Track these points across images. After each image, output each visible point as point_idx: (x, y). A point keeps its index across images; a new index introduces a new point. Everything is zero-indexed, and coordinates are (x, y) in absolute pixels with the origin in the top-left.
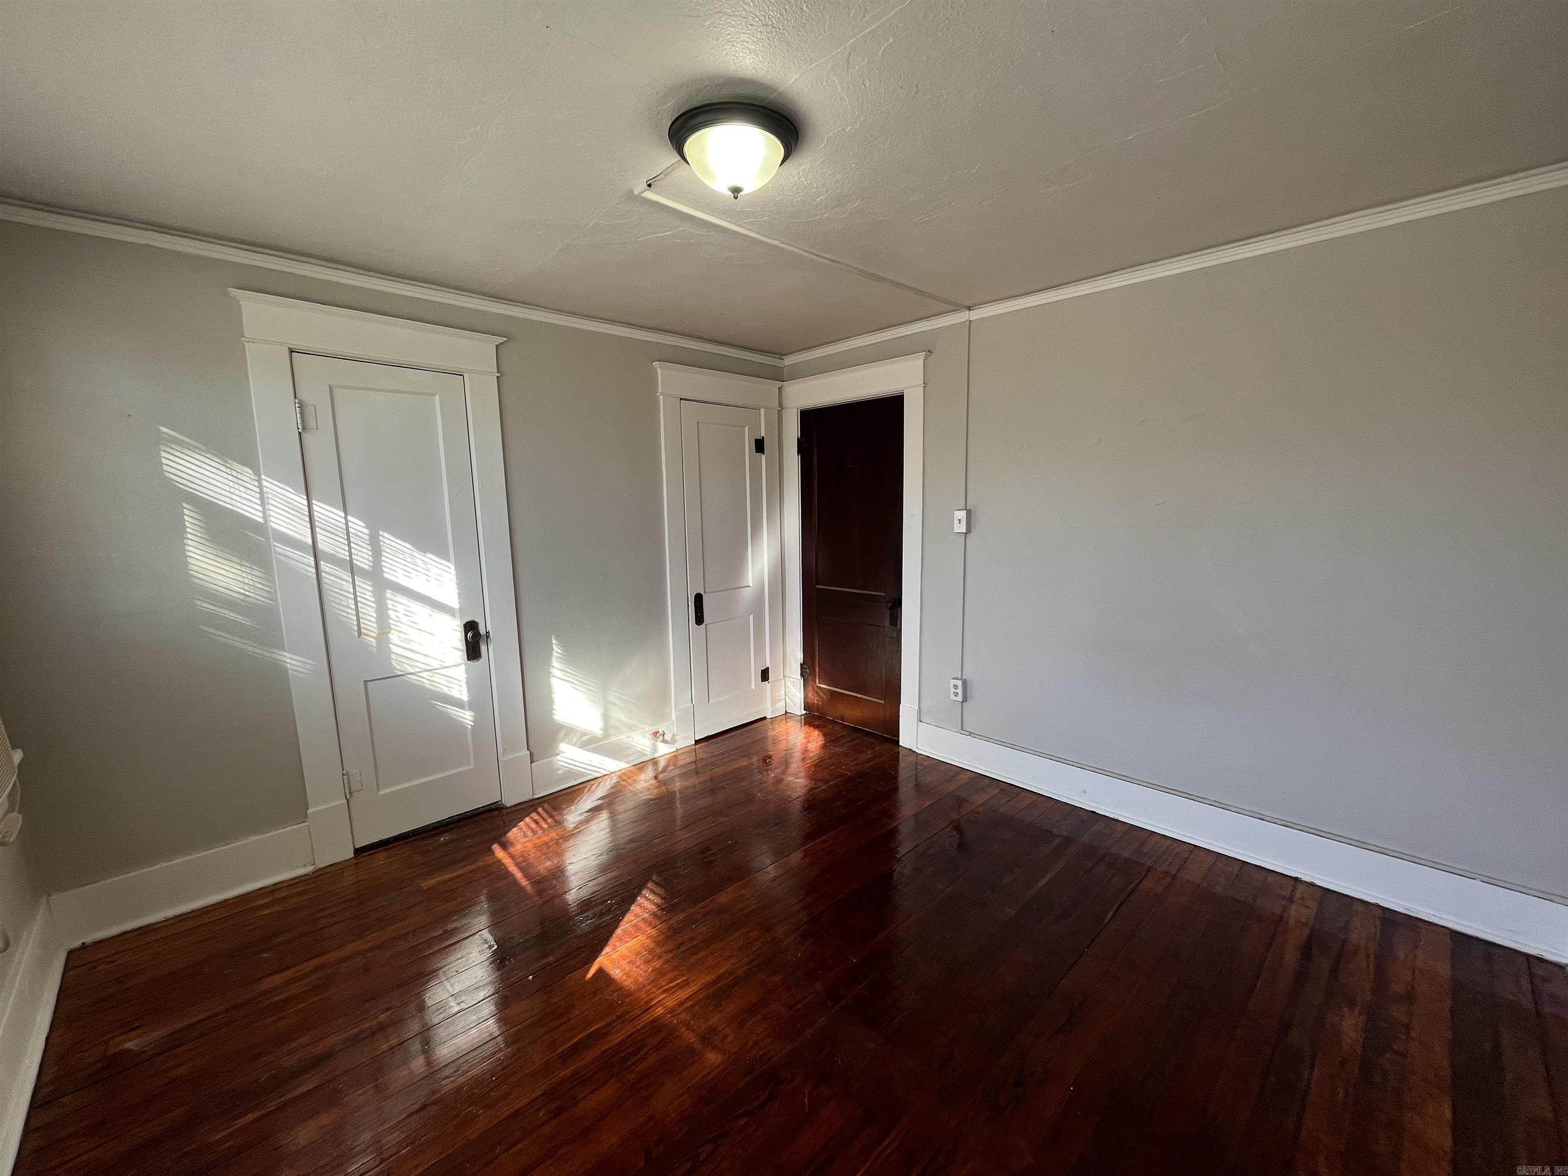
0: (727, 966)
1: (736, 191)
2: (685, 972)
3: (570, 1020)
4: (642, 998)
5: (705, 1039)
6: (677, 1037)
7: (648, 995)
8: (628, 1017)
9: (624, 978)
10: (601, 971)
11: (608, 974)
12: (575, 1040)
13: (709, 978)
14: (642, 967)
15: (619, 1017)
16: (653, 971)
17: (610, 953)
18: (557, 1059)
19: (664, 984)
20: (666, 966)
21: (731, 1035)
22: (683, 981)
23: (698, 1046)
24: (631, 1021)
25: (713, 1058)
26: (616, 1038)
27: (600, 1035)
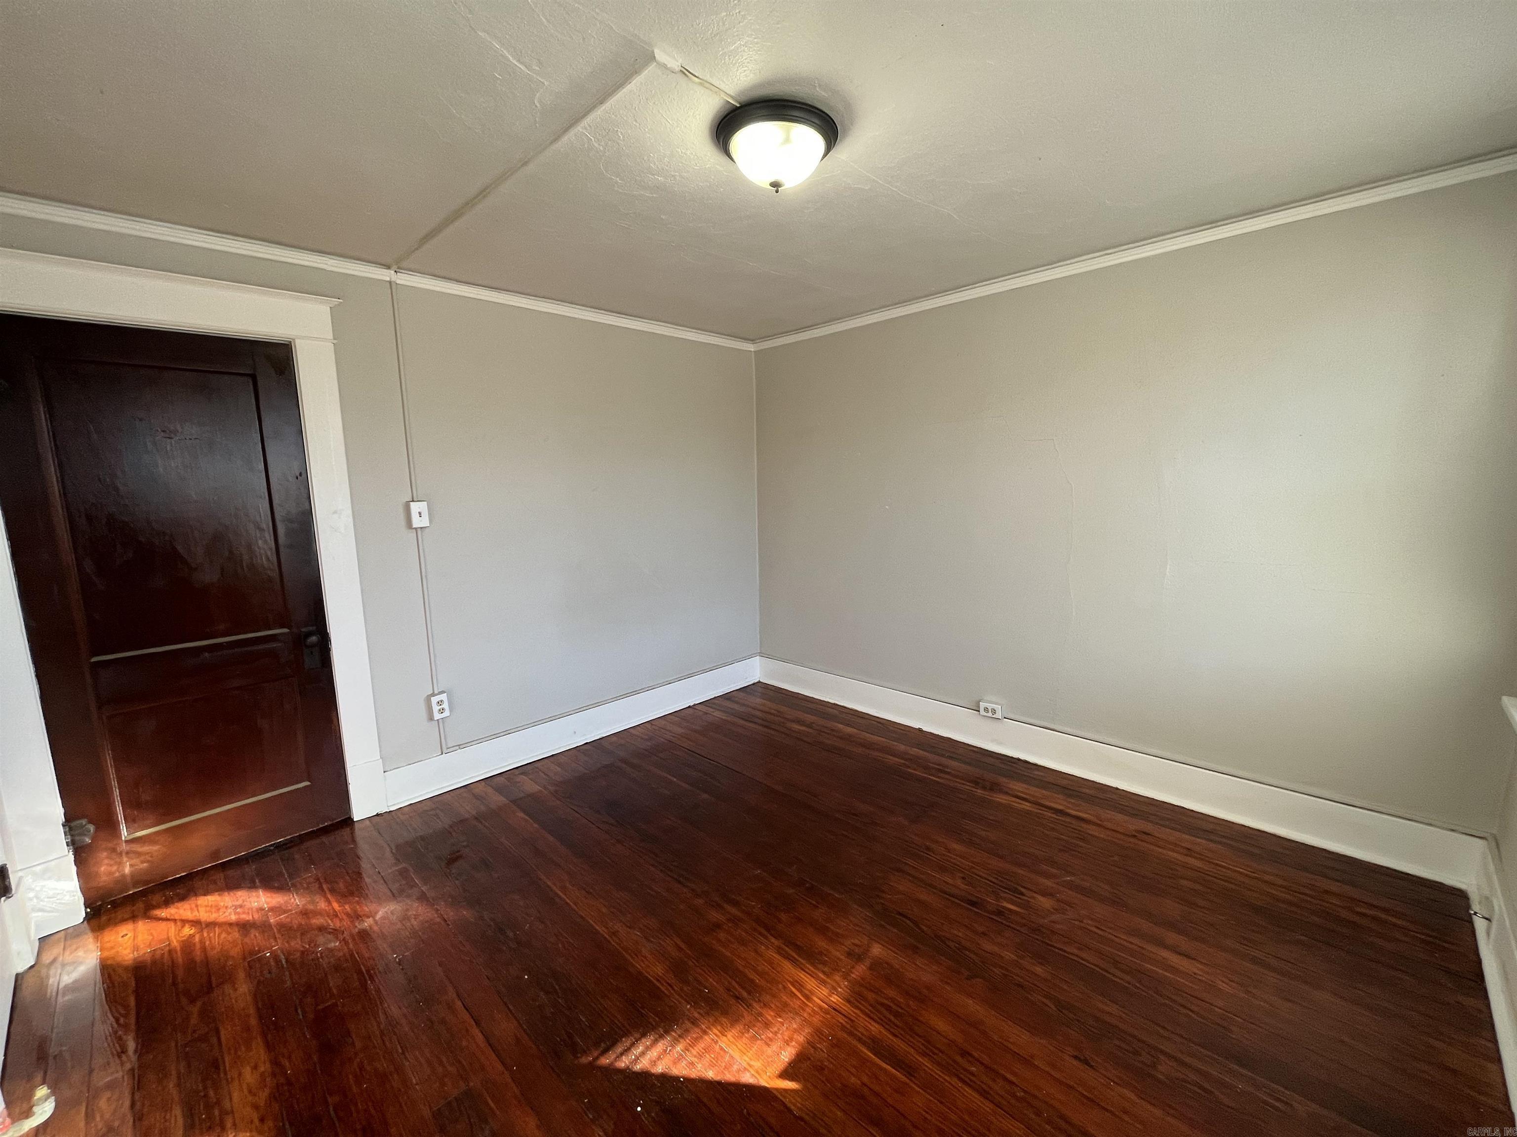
0: (772, 954)
1: (776, 185)
2: (780, 986)
3: (864, 1084)
4: (821, 1019)
5: (859, 959)
6: (862, 979)
7: (818, 1013)
8: (848, 1026)
9: (794, 1043)
10: (785, 1074)
11: (790, 1064)
12: (889, 1067)
13: (787, 966)
14: (776, 1029)
15: (851, 1034)
16: (780, 1017)
17: (753, 1072)
18: (915, 1077)
19: (798, 1002)
20: (773, 1006)
21: (852, 941)
22: (794, 987)
23: (868, 962)
24: (852, 1021)
25: (877, 950)
26: (875, 1028)
27: (875, 1045)
